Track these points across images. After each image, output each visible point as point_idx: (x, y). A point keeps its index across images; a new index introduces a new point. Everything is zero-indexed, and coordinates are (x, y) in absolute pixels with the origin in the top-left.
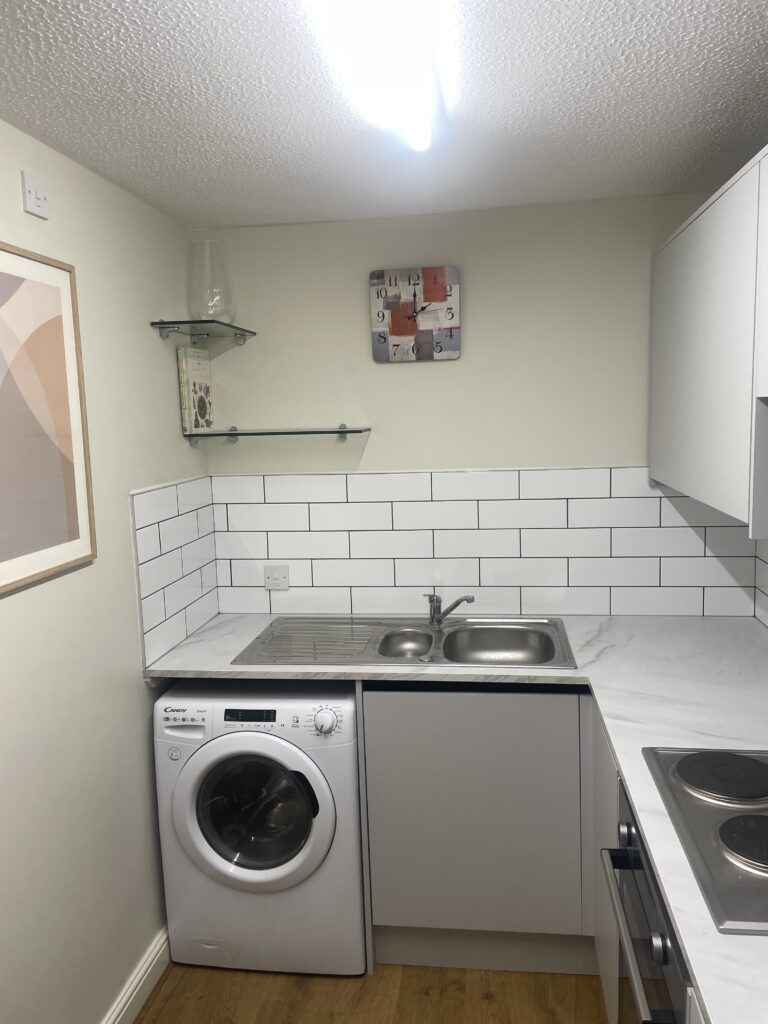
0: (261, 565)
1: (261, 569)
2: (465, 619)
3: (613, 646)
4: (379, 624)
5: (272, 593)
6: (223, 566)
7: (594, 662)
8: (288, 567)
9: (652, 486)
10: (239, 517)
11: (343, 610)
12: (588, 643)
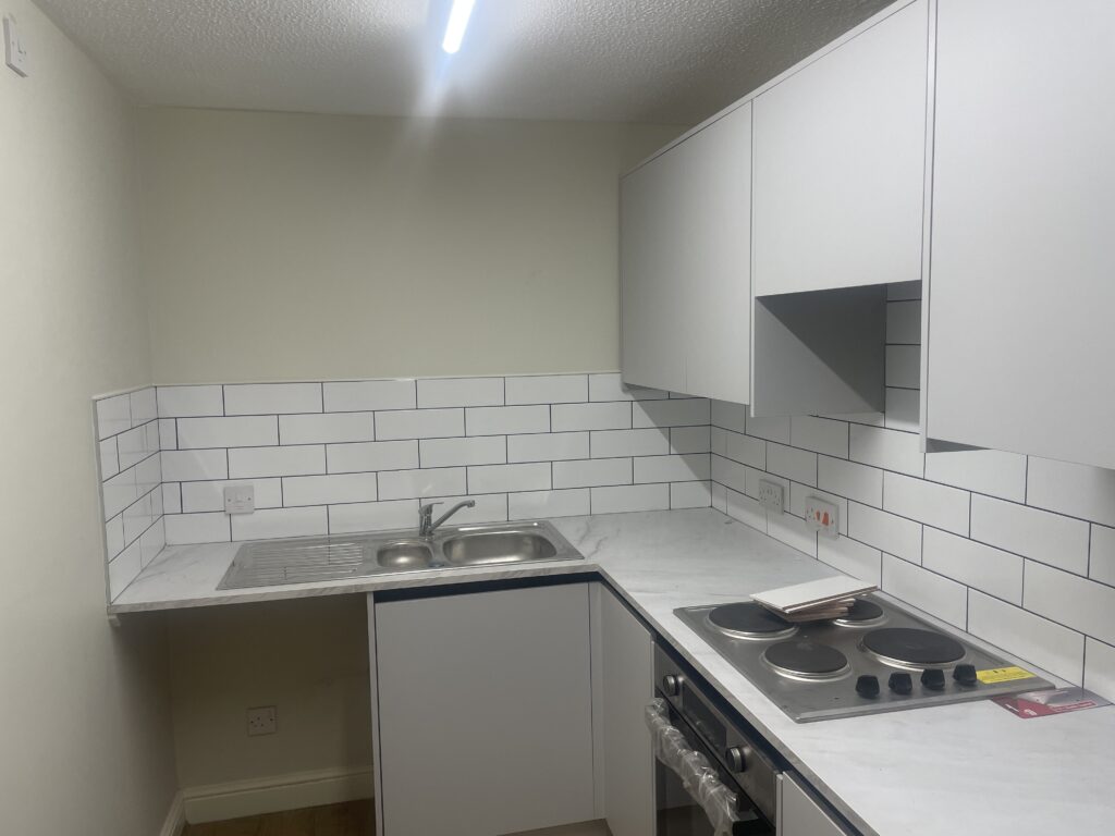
0: (219, 487)
1: (220, 491)
2: (457, 529)
3: (606, 538)
4: (366, 541)
5: (234, 518)
6: (171, 491)
7: (596, 552)
8: (251, 489)
9: (624, 391)
10: (190, 433)
11: (321, 531)
12: (583, 538)
